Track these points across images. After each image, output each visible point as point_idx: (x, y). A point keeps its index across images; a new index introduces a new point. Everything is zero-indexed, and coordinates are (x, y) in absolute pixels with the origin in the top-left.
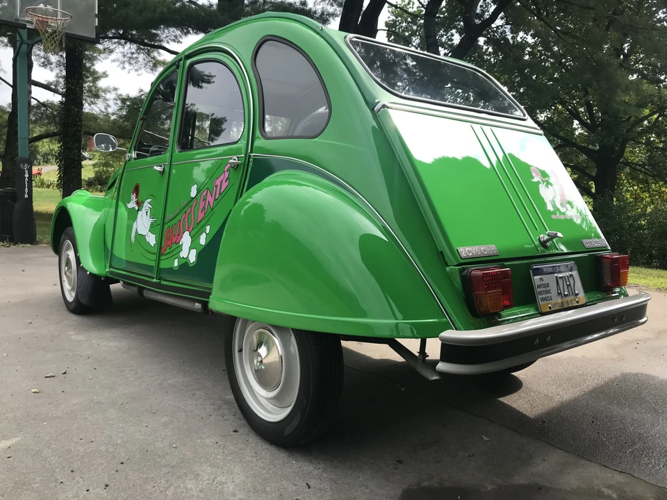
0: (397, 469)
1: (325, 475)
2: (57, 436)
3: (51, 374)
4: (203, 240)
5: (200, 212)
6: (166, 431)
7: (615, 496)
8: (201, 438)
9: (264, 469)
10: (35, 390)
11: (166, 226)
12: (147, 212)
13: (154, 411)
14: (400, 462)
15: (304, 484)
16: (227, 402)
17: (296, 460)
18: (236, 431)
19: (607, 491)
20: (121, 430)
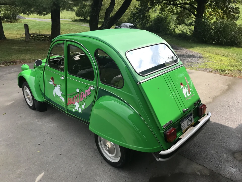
0: (146, 171)
1: (129, 176)
2: (54, 171)
3: (40, 143)
4: (83, 107)
5: (81, 98)
6: (82, 164)
7: (199, 174)
8: (93, 166)
9: (113, 176)
10: (39, 151)
11: (68, 97)
12: (59, 89)
13: (76, 156)
14: (147, 169)
15: (124, 181)
16: (96, 150)
17: (120, 172)
18: (102, 162)
19: (198, 173)
20: (70, 166)
